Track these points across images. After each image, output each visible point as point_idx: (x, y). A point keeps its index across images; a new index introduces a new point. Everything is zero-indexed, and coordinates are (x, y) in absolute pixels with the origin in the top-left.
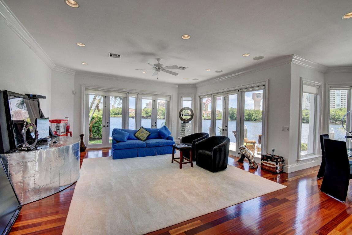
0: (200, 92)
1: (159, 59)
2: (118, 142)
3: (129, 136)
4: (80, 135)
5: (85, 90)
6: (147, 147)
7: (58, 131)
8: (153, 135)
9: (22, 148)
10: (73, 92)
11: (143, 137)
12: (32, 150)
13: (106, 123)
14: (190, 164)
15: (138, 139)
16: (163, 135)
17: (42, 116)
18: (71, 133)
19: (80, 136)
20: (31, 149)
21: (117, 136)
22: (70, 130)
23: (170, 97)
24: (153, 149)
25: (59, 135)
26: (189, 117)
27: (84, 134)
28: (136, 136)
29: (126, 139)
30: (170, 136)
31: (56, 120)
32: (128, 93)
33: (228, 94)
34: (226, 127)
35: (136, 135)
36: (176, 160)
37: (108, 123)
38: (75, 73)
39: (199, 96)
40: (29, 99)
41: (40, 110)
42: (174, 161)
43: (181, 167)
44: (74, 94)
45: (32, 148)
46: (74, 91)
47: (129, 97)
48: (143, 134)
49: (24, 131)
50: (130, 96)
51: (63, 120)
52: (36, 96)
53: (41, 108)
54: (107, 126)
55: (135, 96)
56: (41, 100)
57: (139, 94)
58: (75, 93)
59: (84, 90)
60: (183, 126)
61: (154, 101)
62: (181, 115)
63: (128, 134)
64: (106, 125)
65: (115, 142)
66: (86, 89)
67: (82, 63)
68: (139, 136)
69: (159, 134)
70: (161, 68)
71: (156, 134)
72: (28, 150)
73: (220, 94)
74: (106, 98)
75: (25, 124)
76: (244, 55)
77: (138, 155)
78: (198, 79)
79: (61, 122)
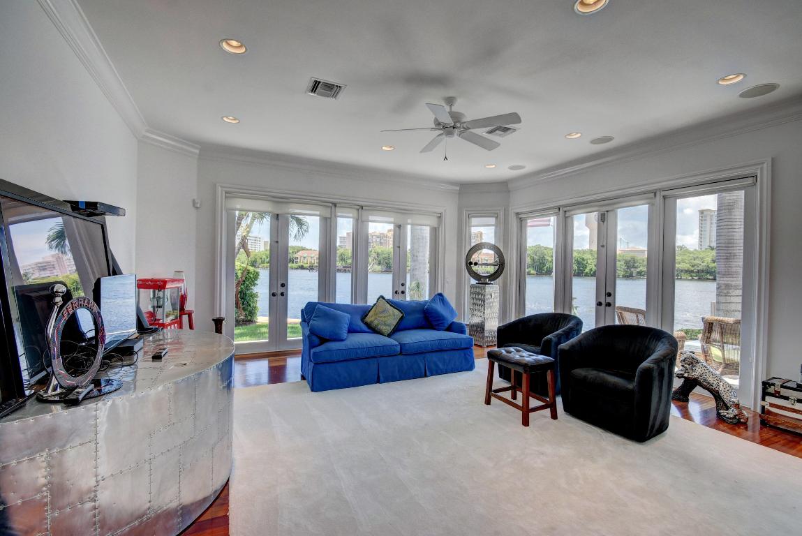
0: (519, 203)
1: (454, 97)
2: (323, 341)
3: (351, 324)
4: (213, 320)
5: (226, 197)
6: (401, 353)
7: (160, 310)
8: (411, 319)
9: (46, 392)
10: (194, 202)
11: (386, 325)
12: (83, 399)
13: (279, 285)
14: (547, 412)
15: (374, 330)
16: (438, 320)
17: (114, 271)
18: (190, 315)
19: (213, 323)
20: (81, 397)
21: (317, 323)
22: (188, 307)
23: (440, 217)
24: (419, 358)
25: (161, 321)
26: (492, 270)
27: (222, 316)
28: (367, 324)
29: (344, 334)
30: (454, 320)
31: (152, 280)
32: (335, 206)
33: (616, 206)
34: (609, 295)
35: (368, 319)
36: (499, 394)
37: (283, 285)
38: (197, 151)
39: (517, 214)
40: (76, 215)
41: (108, 250)
42: (493, 400)
43: (526, 422)
44: (197, 208)
45: (85, 391)
46: (196, 201)
47: (336, 216)
48: (385, 317)
49: (53, 328)
50: (339, 214)
51: (173, 281)
52: (96, 208)
53: (112, 246)
54: (282, 294)
55: (353, 213)
56: (109, 219)
57: (362, 207)
58: (198, 206)
59: (224, 197)
60: (479, 294)
61: (399, 227)
62: (471, 263)
63: (346, 317)
64: (279, 292)
65: (316, 340)
66: (229, 195)
67: (222, 118)
68: (376, 322)
69: (427, 317)
70: (458, 125)
71: (419, 316)
72: (69, 400)
73: (590, 207)
74: (279, 218)
75: (59, 300)
76: (723, 79)
77: (378, 377)
78: (522, 167)
79: (167, 287)
